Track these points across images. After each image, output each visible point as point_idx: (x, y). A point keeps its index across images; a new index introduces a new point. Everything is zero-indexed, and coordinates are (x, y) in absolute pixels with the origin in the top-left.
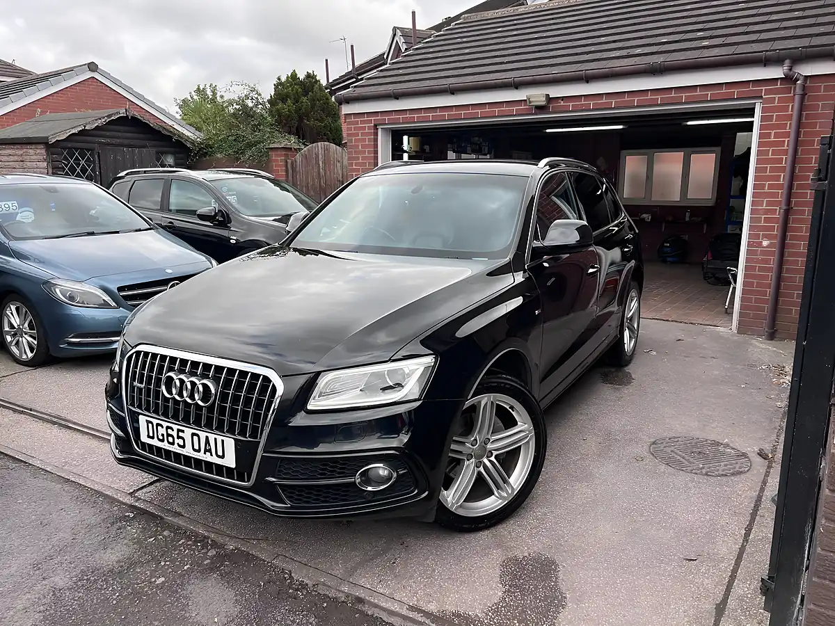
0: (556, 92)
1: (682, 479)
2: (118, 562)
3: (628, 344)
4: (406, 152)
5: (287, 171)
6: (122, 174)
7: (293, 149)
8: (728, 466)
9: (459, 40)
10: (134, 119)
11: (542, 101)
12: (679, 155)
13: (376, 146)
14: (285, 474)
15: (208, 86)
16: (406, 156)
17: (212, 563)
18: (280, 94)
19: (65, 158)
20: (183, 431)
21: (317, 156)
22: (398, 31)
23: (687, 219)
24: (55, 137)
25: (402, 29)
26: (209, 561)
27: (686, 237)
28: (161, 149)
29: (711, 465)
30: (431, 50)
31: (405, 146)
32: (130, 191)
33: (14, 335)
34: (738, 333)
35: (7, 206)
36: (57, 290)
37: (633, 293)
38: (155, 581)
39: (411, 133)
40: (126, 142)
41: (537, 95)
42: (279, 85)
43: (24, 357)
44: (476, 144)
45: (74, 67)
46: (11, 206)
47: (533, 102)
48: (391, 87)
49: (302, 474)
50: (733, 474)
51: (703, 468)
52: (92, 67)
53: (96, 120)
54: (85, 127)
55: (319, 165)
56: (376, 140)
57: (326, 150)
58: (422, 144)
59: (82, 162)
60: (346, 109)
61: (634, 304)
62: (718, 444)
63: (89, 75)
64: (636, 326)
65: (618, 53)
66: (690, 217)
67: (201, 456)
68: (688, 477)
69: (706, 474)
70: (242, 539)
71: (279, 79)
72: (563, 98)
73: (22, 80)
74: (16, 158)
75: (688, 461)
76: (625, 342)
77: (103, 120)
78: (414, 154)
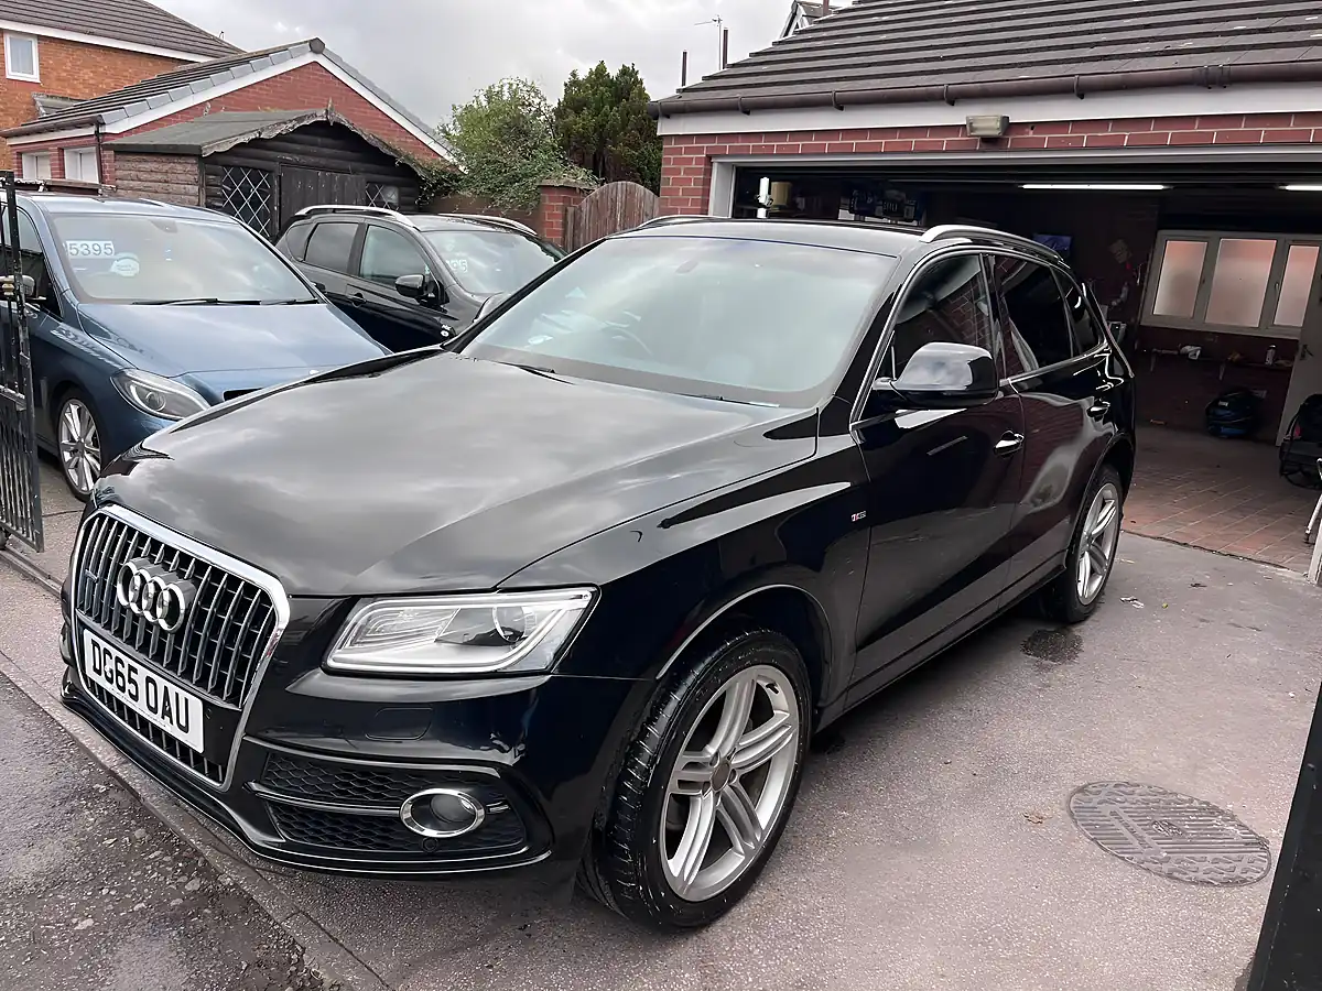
0: (1021, 113)
1: (1112, 876)
2: (36, 875)
3: (1086, 586)
4: (761, 206)
5: (565, 225)
6: (303, 212)
7: (578, 191)
8: (1221, 865)
9: (876, 19)
10: (338, 125)
11: (991, 127)
12: (1268, 246)
13: (707, 192)
14: (277, 780)
15: (505, 88)
16: (761, 213)
17: (182, 907)
18: (573, 99)
19: (228, 182)
20: (136, 671)
21: (614, 202)
22: (800, 7)
23: (1269, 361)
24: (212, 148)
25: (808, 6)
26: (180, 901)
27: (1263, 394)
28: (376, 177)
29: (1185, 856)
30: (825, 34)
31: (763, 197)
32: (309, 238)
33: (73, 452)
34: (1318, 585)
35: (97, 248)
36: (133, 389)
37: (1108, 491)
38: (77, 924)
39: (775, 173)
40: (323, 162)
41: (986, 117)
42: (574, 83)
43: (85, 488)
44: (893, 201)
45: (291, 45)
46: (102, 246)
47: (976, 129)
48: (739, 93)
49: (305, 786)
50: (1226, 883)
51: (1167, 860)
52: (316, 46)
53: (279, 124)
54: (260, 134)
55: (616, 219)
56: (707, 182)
57: (630, 193)
58: (792, 194)
59: (254, 190)
60: (664, 128)
61: (1108, 512)
62: (1213, 811)
63: (309, 58)
64: (1107, 554)
65: (1147, 47)
66: (1275, 359)
67: (156, 719)
68: (1131, 874)
69: (1170, 876)
70: (254, 868)
71: (574, 75)
72: (1033, 125)
73: (218, 60)
74: (159, 177)
75: (1141, 840)
76: (1081, 578)
77: (290, 125)
78: (777, 210)
